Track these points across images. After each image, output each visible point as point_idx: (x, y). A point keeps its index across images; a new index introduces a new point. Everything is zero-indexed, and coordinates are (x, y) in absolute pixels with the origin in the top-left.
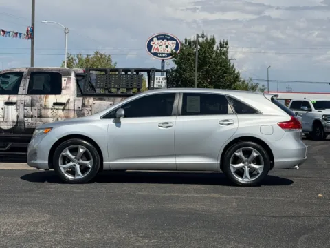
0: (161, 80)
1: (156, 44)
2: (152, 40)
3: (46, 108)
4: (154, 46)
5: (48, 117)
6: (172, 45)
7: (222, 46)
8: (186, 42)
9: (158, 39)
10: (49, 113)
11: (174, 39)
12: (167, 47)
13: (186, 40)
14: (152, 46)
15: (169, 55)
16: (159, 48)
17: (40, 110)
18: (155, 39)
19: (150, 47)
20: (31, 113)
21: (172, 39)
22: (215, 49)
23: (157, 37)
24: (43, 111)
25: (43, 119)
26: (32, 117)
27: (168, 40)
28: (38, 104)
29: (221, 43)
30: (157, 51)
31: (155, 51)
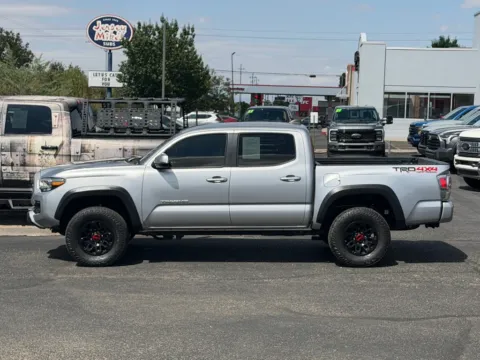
0: (108, 76)
1: (101, 30)
2: (94, 24)
3: (31, 153)
4: (97, 31)
5: (34, 166)
6: (121, 31)
7: (186, 33)
8: (139, 28)
9: (103, 23)
10: (36, 159)
11: (124, 24)
12: (115, 33)
13: (139, 24)
14: (94, 32)
15: (117, 44)
16: (105, 34)
17: (24, 156)
18: (99, 22)
19: (92, 33)
20: (11, 160)
21: (121, 22)
22: (178, 36)
23: (101, 19)
24: (28, 158)
25: (27, 168)
26: (12, 165)
27: (116, 24)
28: (20, 148)
29: (184, 30)
30: (102, 39)
31: (99, 39)
